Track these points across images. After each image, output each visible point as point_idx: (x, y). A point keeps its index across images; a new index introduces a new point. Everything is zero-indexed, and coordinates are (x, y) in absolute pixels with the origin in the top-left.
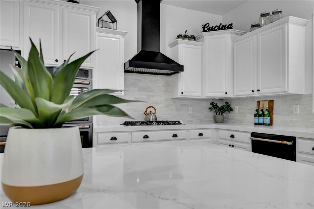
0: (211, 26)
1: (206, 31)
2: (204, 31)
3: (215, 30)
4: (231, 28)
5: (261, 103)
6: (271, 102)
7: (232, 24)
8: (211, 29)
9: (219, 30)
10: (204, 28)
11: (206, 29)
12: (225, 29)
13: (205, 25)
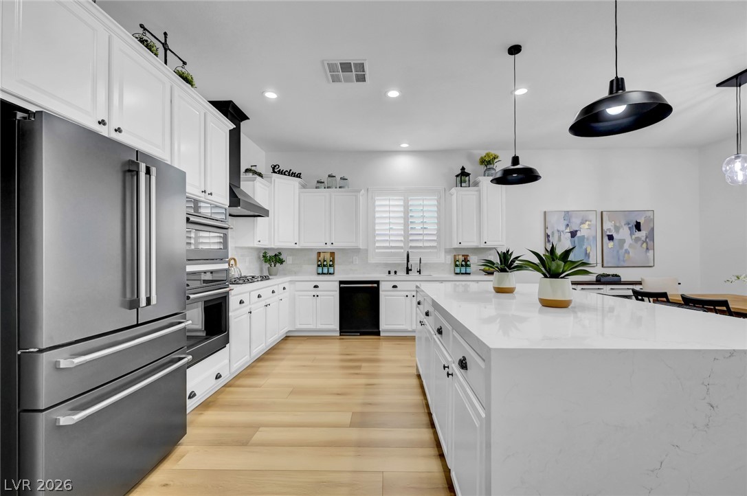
0: (281, 168)
1: (275, 172)
2: (274, 172)
3: (285, 174)
4: (300, 177)
5: (322, 255)
6: (332, 254)
7: (300, 174)
8: (281, 172)
9: (289, 175)
10: (274, 169)
11: (276, 170)
12: (294, 176)
13: (275, 166)
